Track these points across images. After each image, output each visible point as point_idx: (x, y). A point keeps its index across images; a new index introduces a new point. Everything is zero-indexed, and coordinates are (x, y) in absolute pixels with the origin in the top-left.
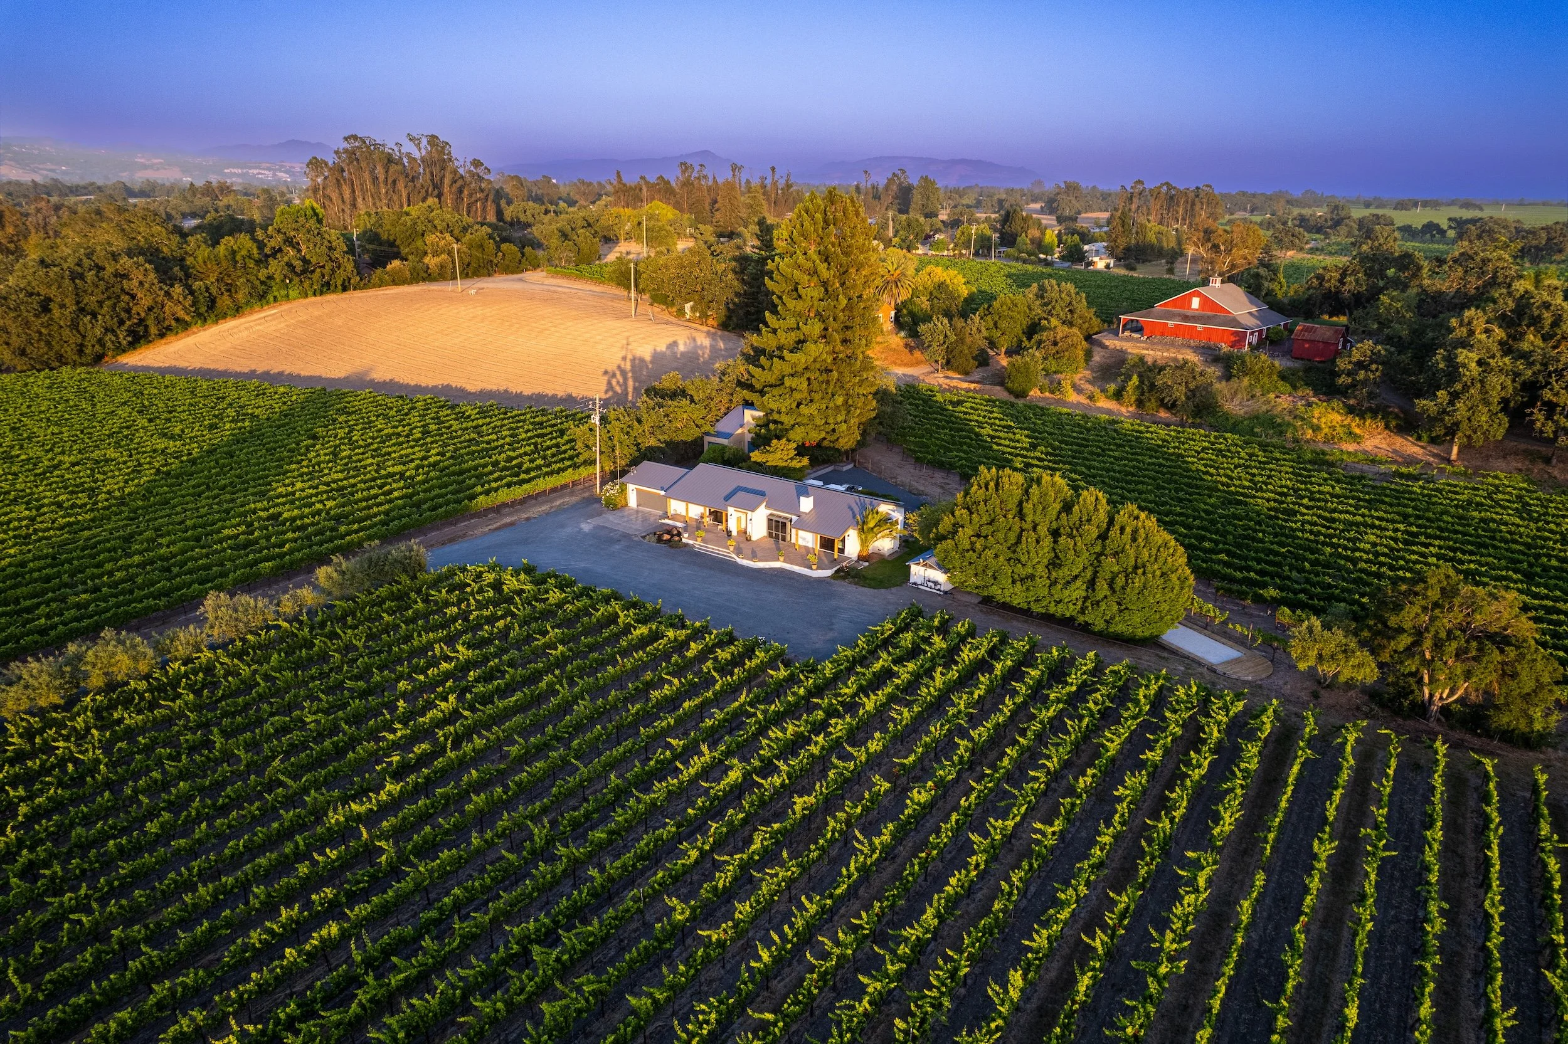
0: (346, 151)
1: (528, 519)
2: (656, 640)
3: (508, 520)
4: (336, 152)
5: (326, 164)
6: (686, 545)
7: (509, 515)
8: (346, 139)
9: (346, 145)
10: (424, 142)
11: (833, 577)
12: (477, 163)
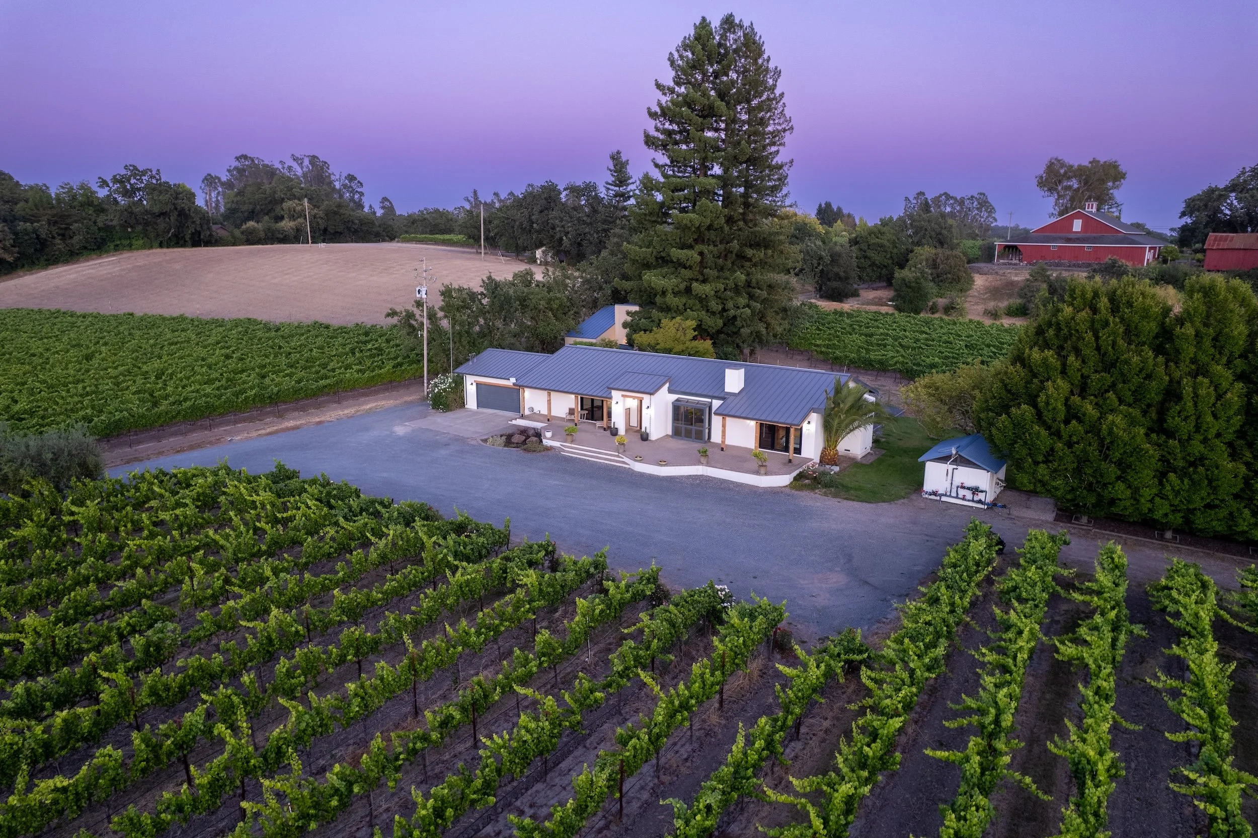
0: (236, 168)
1: (320, 423)
2: (500, 594)
3: (291, 424)
4: (229, 171)
5: (219, 179)
6: (550, 449)
7: (294, 419)
8: (237, 158)
9: (236, 164)
10: (306, 162)
11: (791, 486)
12: (351, 178)
